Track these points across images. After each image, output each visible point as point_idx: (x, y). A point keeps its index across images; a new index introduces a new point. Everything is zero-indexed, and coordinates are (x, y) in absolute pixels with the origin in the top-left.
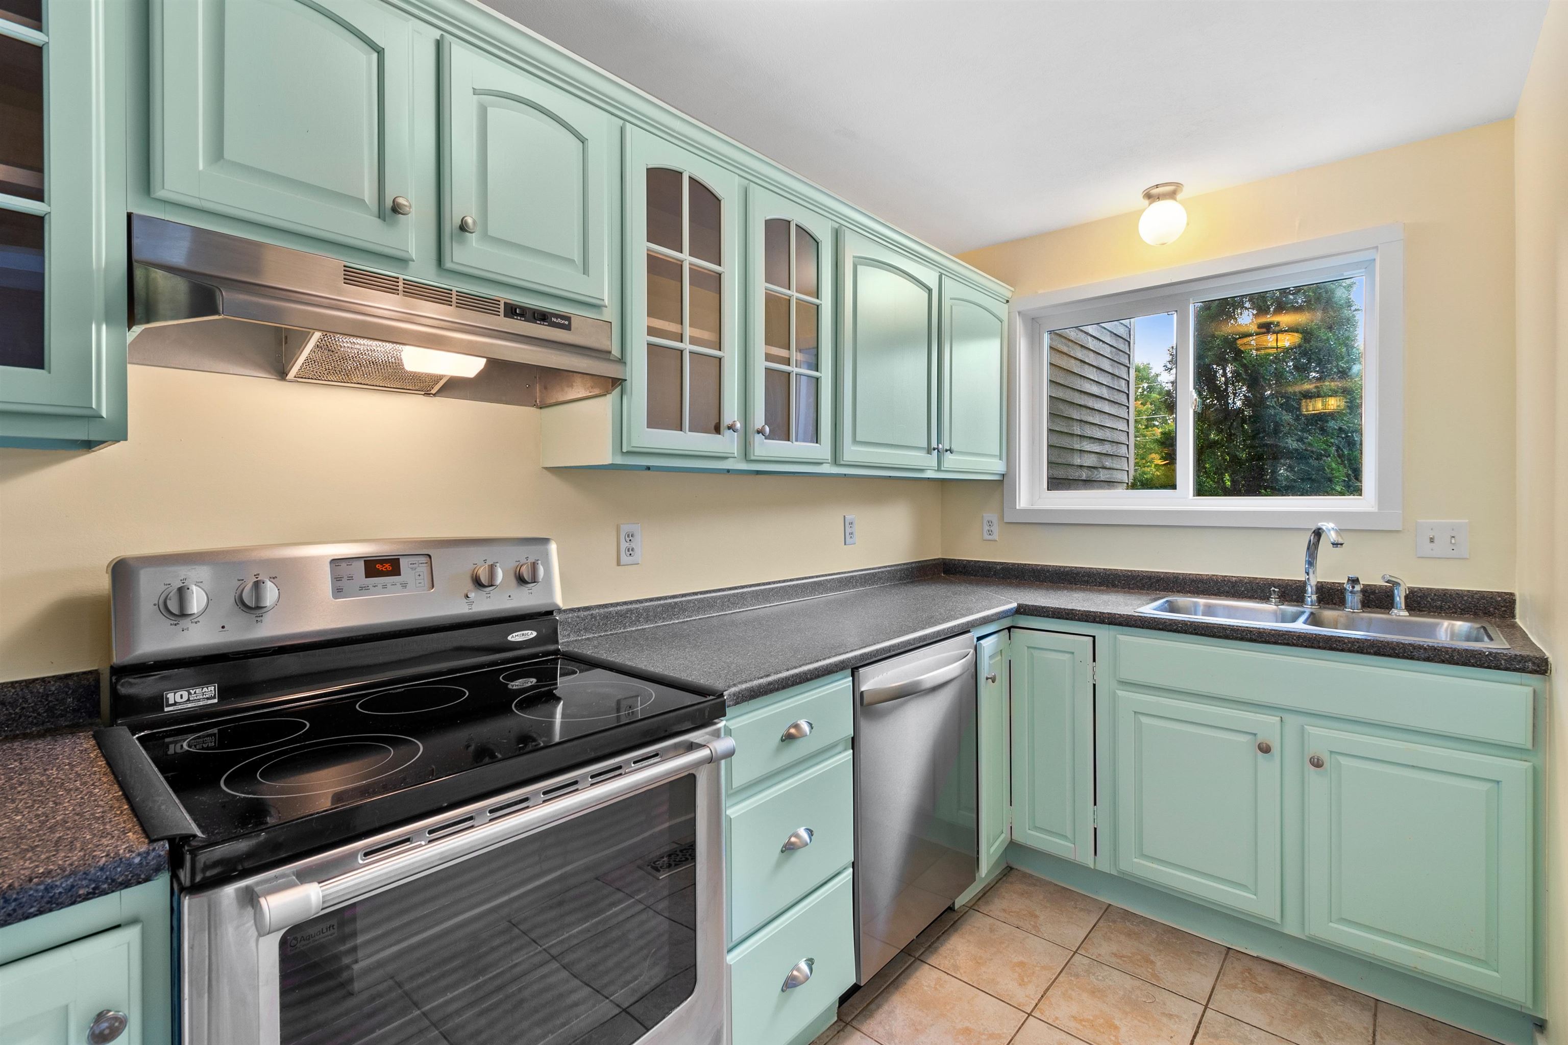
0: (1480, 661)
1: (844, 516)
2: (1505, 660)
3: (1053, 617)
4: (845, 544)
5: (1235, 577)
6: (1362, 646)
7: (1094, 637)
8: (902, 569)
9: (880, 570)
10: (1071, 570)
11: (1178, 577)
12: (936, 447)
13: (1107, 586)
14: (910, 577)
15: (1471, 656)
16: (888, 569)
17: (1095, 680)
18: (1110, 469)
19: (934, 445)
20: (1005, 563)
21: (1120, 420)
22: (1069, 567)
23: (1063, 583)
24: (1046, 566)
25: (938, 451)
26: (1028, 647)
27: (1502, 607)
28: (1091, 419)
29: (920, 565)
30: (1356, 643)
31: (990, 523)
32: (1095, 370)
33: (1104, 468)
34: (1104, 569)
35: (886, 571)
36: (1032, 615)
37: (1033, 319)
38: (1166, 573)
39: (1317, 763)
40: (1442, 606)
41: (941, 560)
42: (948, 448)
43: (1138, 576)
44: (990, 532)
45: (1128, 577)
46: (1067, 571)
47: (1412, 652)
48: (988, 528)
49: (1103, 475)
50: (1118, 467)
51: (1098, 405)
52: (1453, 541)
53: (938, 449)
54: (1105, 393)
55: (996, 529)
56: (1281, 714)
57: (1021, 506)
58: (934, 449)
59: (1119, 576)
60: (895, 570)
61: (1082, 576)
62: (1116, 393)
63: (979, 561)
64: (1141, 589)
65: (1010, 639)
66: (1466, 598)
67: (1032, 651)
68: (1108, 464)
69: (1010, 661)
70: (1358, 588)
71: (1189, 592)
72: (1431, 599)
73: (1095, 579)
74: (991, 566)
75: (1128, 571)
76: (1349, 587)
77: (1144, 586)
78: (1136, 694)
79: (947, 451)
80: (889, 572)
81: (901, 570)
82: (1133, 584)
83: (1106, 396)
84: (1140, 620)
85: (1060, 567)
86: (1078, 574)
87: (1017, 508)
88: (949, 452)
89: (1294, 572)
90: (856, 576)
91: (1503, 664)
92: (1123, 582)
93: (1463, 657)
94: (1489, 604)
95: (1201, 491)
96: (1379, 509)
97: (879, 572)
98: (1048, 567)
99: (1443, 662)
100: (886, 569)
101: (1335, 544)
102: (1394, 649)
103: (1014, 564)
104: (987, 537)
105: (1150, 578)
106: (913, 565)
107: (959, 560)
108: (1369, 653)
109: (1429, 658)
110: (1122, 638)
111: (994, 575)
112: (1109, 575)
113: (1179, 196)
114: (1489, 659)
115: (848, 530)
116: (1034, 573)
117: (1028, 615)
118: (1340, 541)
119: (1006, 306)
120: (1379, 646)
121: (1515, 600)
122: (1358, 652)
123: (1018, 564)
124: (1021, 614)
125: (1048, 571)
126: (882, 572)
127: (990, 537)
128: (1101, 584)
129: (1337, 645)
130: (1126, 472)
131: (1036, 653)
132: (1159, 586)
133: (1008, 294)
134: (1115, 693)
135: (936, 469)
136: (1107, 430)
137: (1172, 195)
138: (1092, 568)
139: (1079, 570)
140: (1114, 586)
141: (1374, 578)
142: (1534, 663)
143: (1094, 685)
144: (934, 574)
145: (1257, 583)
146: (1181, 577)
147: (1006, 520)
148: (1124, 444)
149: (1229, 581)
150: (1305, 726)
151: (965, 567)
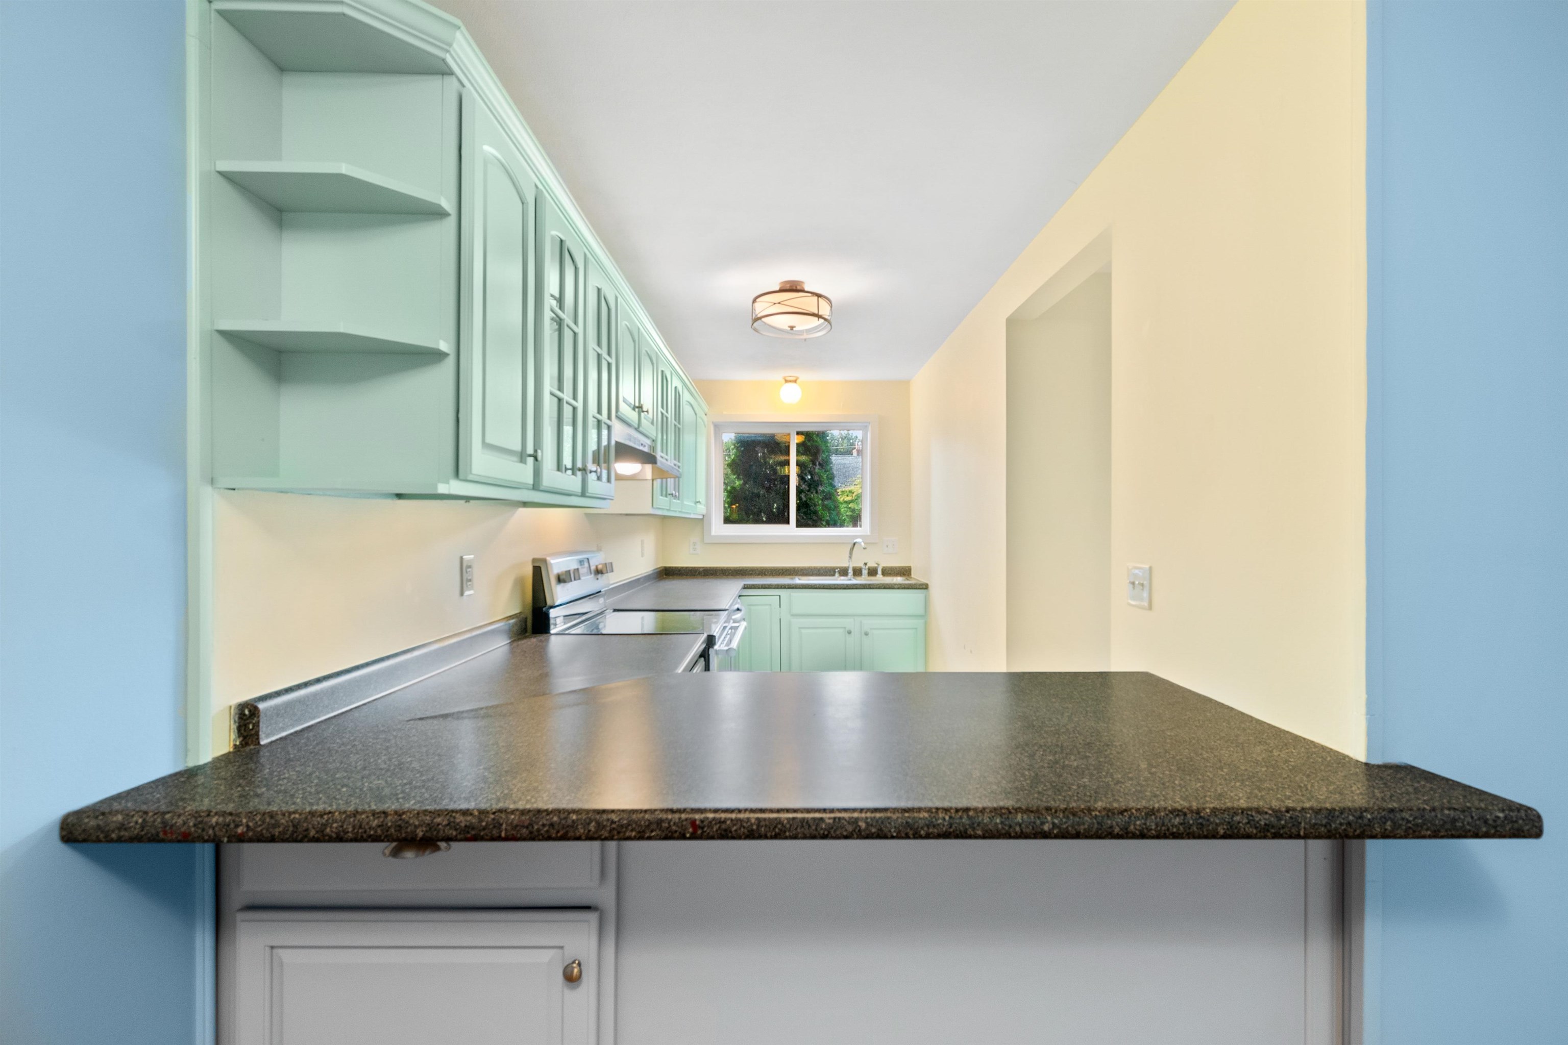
3: (761, 589)
7: (780, 595)
11: (795, 568)
13: (762, 575)
15: (909, 586)
17: (780, 617)
20: (705, 567)
23: (739, 576)
27: (908, 571)
31: (695, 544)
34: (760, 567)
38: (789, 567)
39: (866, 634)
40: (891, 572)
41: (664, 567)
43: (777, 569)
44: (696, 549)
45: (772, 570)
48: (694, 547)
55: (699, 547)
56: (855, 617)
57: (713, 533)
59: (768, 570)
63: (688, 567)
64: (779, 576)
66: (898, 569)
67: (750, 606)
70: (867, 567)
73: (756, 572)
74: (696, 569)
76: (864, 567)
77: (780, 574)
78: (797, 620)
82: (775, 573)
85: (737, 567)
87: (711, 534)
89: (844, 563)
92: (770, 573)
95: (799, 524)
96: (871, 534)
98: (730, 567)
99: (903, 589)
101: (864, 548)
103: (710, 567)
104: (692, 552)
105: (782, 569)
107: (675, 567)
109: (898, 588)
111: (699, 574)
112: (763, 569)
113: (798, 381)
116: (722, 571)
118: (866, 547)
121: (912, 568)
123: (713, 567)
125: (730, 570)
127: (695, 552)
128: (759, 575)
129: (872, 586)
131: (753, 608)
132: (787, 573)
133: (707, 411)
134: (789, 621)
137: (795, 381)
138: (753, 567)
139: (746, 568)
140: (765, 575)
141: (871, 564)
143: (780, 619)
145: (828, 569)
147: (707, 542)
149: (817, 568)
150: (863, 620)
151: (680, 570)
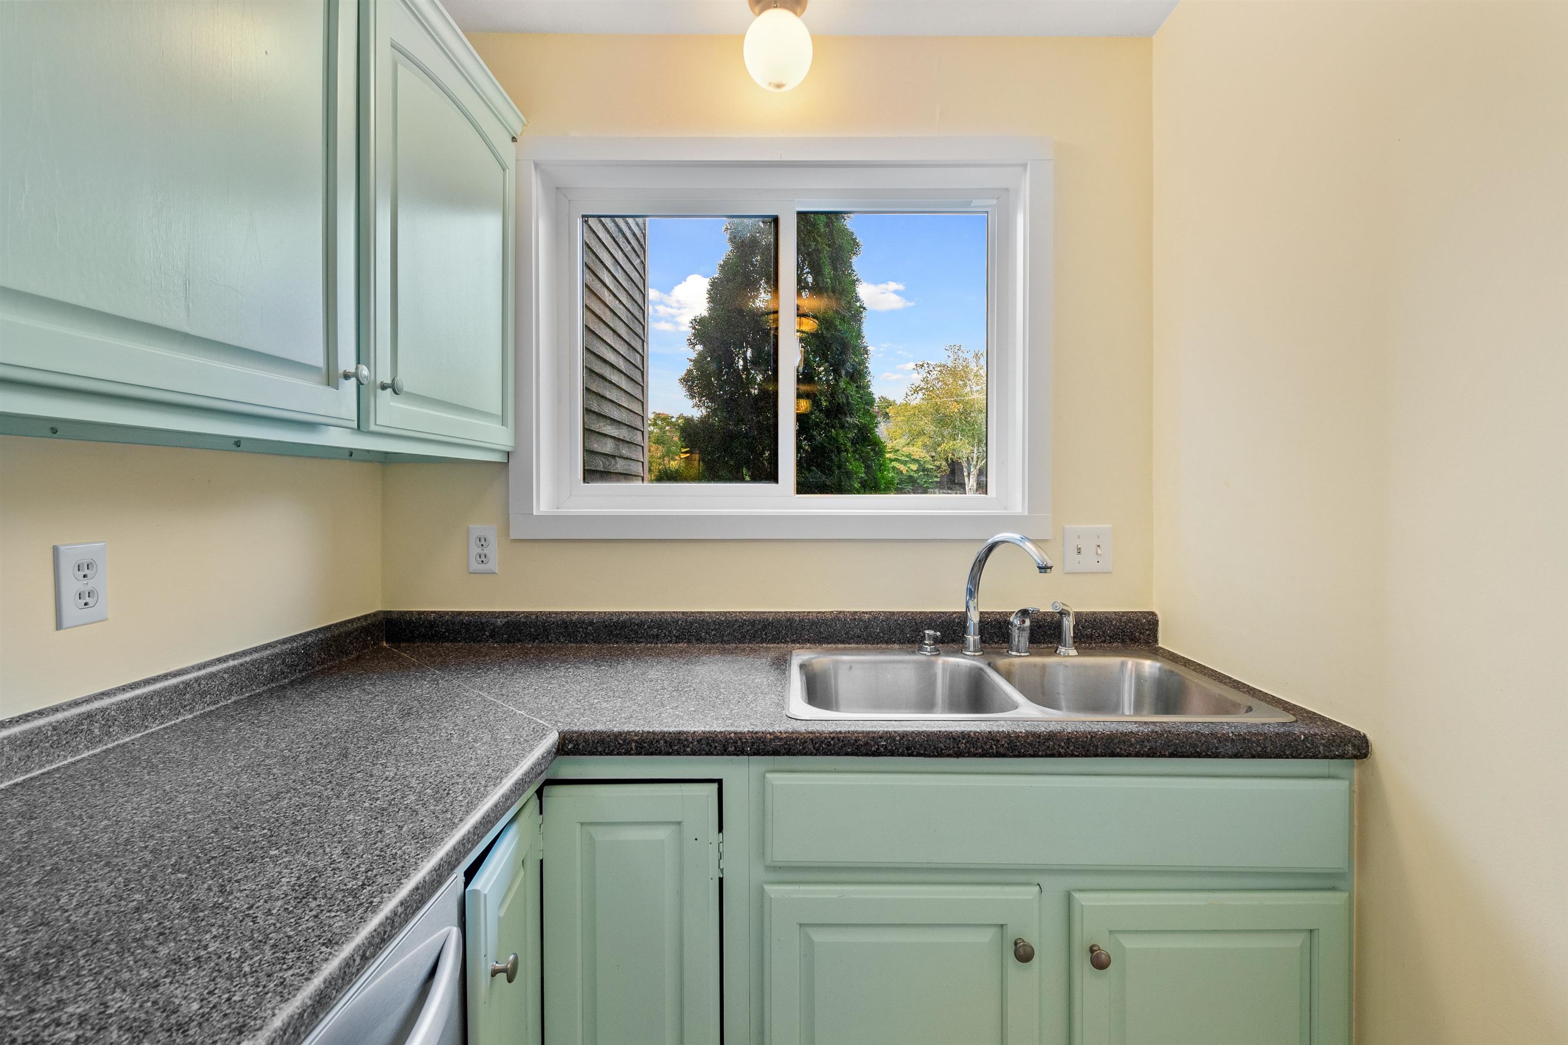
0: (1297, 750)
1: (56, 550)
2: (1324, 745)
3: (639, 754)
4: (59, 626)
5: (866, 613)
6: (1154, 746)
7: (720, 782)
8: (277, 656)
9: (202, 673)
10: (630, 619)
11: (793, 619)
12: (352, 369)
13: (689, 642)
14: (300, 667)
15: (1286, 746)
16: (231, 663)
17: (722, 870)
18: (627, 458)
19: (347, 360)
20: (512, 613)
21: (636, 401)
22: (626, 613)
23: (617, 643)
24: (588, 613)
25: (359, 384)
26: (582, 824)
27: (1147, 630)
28: (608, 395)
29: (328, 635)
30: (1146, 743)
31: (482, 541)
32: (611, 332)
33: (621, 457)
34: (683, 613)
35: (225, 671)
36: (592, 753)
37: (557, 188)
38: (776, 613)
40: (1092, 635)
41: (382, 616)
42: (388, 381)
43: (736, 621)
44: (483, 558)
45: (721, 623)
46: (624, 622)
47: (1217, 748)
48: (479, 550)
49: (620, 466)
50: (634, 457)
51: (615, 378)
52: (1100, 552)
53: (356, 375)
54: (621, 364)
55: (493, 551)
56: (1036, 879)
57: (541, 509)
58: (347, 376)
59: (708, 623)
60: (253, 663)
61: (649, 627)
62: (632, 367)
63: (460, 613)
64: (740, 643)
65: (541, 813)
66: (1114, 622)
67: (591, 829)
68: (625, 452)
69: (541, 861)
71: (809, 641)
72: (1082, 626)
73: (670, 632)
74: (484, 620)
75: (720, 613)
76: (1017, 621)
77: (744, 637)
78: (803, 888)
79: (384, 387)
80: (234, 671)
81: (270, 660)
82: (728, 635)
83: (623, 368)
84: (812, 740)
85: (612, 614)
86: (641, 624)
87: (534, 514)
88: (389, 390)
90: (103, 710)
91: (1321, 751)
92: (713, 633)
93: (1277, 748)
94: (1135, 628)
95: (803, 487)
96: (1029, 512)
97: (197, 680)
98: (591, 616)
99: (1253, 757)
100: (225, 665)
102: (1194, 746)
103: (528, 615)
104: (475, 566)
105: (753, 623)
106: (310, 639)
107: (420, 613)
108: (1162, 756)
109: (1237, 754)
110: (775, 779)
111: (492, 636)
112: (691, 624)
114: (1307, 747)
115: (72, 585)
116: (566, 627)
117: (584, 754)
119: (513, 145)
120: (1176, 744)
121: (1158, 621)
122: (1148, 756)
123: (536, 613)
124: (568, 753)
125: (591, 623)
126: (212, 676)
127: (482, 567)
128: (679, 639)
129: (1121, 749)
130: (641, 463)
131: (601, 834)
132: (766, 634)
133: (518, 129)
134: (762, 892)
135: (355, 425)
136: (623, 410)
138: (664, 613)
139: (643, 618)
140: (700, 640)
142: (1354, 746)
143: (721, 880)
144: (364, 648)
145: (895, 621)
146: (797, 619)
147: (513, 536)
148: (638, 429)
149: (861, 620)
150: (1074, 894)
151: (432, 625)
